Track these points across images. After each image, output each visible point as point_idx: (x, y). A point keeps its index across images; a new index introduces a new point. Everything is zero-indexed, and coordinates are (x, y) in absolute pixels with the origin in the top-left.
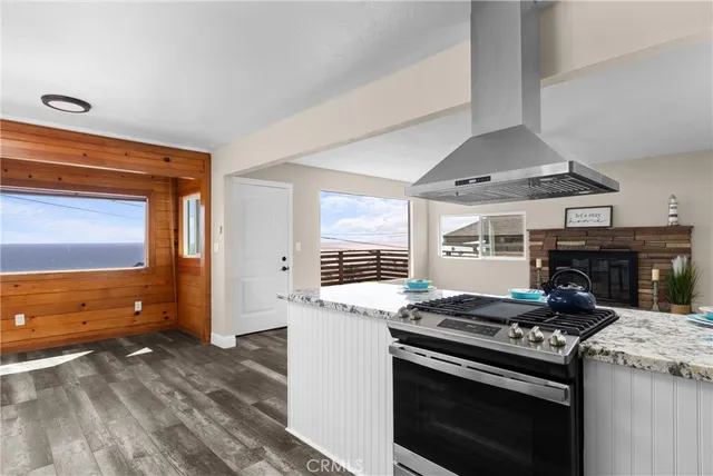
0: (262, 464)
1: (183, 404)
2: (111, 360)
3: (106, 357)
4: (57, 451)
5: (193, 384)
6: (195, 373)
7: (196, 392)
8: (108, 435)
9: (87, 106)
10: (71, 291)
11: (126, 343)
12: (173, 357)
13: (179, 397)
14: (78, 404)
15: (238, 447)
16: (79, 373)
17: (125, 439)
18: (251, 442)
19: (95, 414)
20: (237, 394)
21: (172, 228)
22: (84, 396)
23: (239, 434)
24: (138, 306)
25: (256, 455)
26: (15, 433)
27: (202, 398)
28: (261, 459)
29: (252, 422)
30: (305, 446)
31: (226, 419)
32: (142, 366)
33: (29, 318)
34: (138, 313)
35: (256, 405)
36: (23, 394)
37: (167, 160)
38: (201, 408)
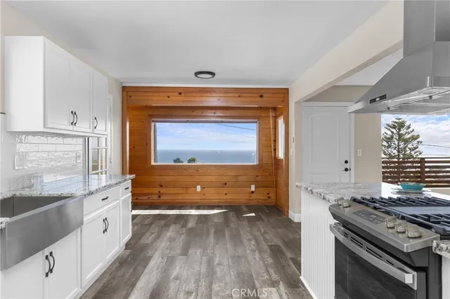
0: (274, 290)
1: (252, 246)
2: (233, 216)
3: (231, 214)
4: (190, 252)
5: (265, 238)
6: (269, 232)
7: (263, 242)
8: (212, 251)
9: (213, 74)
10: (220, 175)
11: (245, 209)
12: (263, 221)
13: (253, 242)
14: (208, 234)
15: (266, 277)
16: (216, 220)
17: (218, 255)
18: (275, 277)
19: (212, 240)
20: (285, 250)
21: (272, 139)
22: (212, 231)
23: (272, 271)
24: (253, 188)
25: (274, 284)
26: (181, 239)
27: (265, 246)
28: (274, 287)
29: (283, 267)
30: (306, 290)
31: (270, 261)
32: (245, 223)
33: (203, 188)
34: (253, 192)
35: (292, 259)
36: (191, 224)
37: (261, 96)
38: (261, 251)
